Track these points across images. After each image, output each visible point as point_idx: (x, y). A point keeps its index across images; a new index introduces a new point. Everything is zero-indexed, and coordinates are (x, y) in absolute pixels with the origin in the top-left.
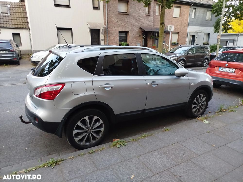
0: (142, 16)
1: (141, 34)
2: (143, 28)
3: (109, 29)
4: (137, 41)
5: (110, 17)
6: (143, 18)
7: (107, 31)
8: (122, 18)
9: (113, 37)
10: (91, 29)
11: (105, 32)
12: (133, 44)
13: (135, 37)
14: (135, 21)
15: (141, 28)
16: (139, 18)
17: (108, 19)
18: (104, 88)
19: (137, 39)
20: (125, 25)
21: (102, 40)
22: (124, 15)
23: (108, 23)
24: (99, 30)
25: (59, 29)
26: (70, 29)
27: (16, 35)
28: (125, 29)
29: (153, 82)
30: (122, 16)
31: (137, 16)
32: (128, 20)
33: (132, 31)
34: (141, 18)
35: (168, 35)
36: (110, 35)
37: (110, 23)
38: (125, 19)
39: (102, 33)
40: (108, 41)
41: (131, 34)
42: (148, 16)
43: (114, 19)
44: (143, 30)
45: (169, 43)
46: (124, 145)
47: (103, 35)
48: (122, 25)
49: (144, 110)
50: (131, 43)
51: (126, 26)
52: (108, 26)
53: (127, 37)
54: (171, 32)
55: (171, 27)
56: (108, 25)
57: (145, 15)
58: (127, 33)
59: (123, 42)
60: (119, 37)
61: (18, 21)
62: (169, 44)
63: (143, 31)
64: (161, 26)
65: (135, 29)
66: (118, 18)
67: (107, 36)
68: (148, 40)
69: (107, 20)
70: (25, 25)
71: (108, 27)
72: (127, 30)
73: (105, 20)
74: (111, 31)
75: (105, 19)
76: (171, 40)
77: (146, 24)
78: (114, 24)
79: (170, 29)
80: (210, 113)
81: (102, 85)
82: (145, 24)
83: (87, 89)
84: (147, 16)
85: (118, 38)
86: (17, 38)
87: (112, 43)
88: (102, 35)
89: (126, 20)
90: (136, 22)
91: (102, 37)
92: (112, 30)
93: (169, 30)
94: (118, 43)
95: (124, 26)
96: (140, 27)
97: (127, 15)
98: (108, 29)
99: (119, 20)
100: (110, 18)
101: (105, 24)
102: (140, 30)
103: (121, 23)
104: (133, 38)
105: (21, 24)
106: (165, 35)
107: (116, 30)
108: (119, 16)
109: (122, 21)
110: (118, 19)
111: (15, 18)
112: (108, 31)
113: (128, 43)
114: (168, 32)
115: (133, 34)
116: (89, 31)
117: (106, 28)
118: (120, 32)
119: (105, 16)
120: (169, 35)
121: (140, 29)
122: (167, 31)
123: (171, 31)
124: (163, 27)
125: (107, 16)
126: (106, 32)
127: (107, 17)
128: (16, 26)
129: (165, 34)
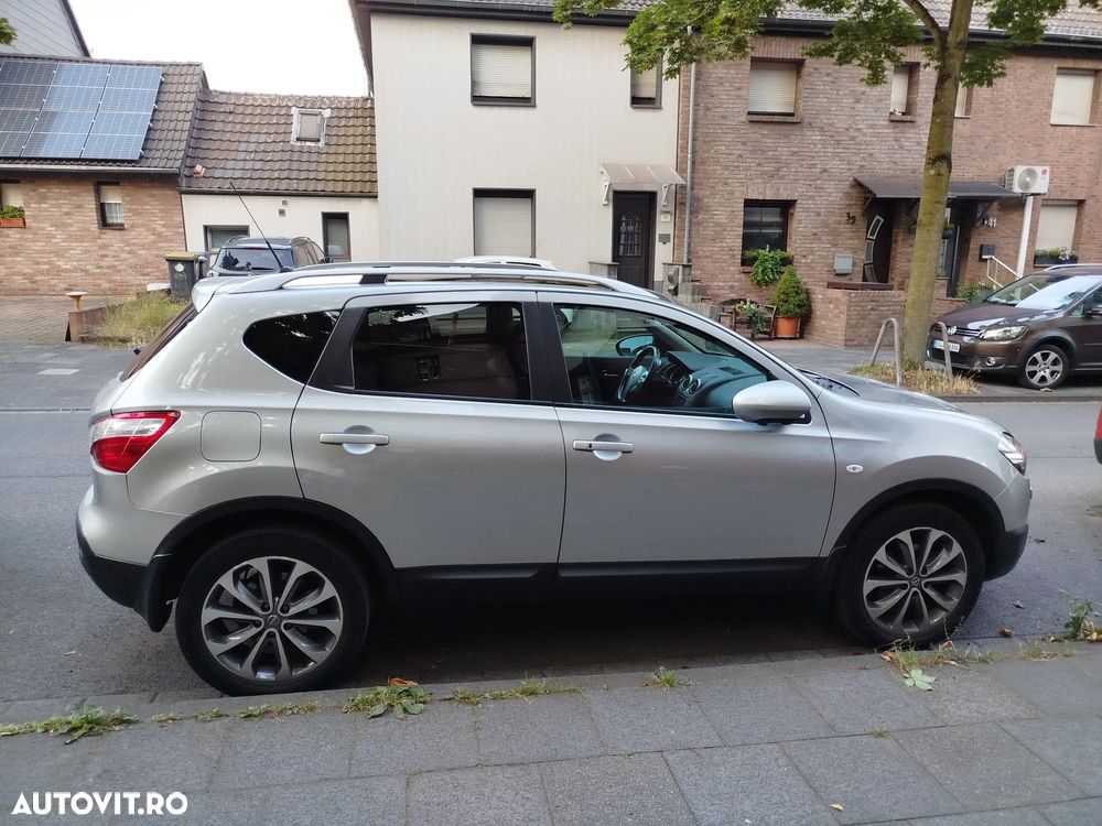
0: (872, 127)
1: (856, 211)
2: (867, 185)
3: (700, 193)
4: (835, 245)
5: (708, 139)
6: (877, 136)
7: (688, 197)
8: (765, 140)
9: (717, 225)
10: (617, 194)
11: (679, 204)
12: (813, 261)
13: (827, 226)
14: (831, 150)
15: (858, 184)
16: (853, 138)
17: (695, 148)
18: (341, 444)
19: (835, 233)
20: (778, 169)
21: (665, 238)
22: (777, 127)
23: (693, 163)
24: (651, 197)
25: (480, 194)
26: (529, 194)
27: (336, 221)
28: (778, 189)
29: (600, 438)
30: (765, 130)
31: (842, 125)
32: (795, 149)
33: (811, 198)
34: (865, 135)
35: (1014, 216)
36: (700, 217)
37: (703, 162)
38: (779, 144)
39: (665, 209)
40: (689, 245)
41: (807, 210)
42: (900, 125)
43: (724, 148)
44: (870, 192)
45: (1017, 252)
46: (405, 710)
47: (669, 218)
48: (763, 173)
49: (557, 566)
50: (804, 253)
51: (782, 178)
52: (692, 178)
53: (784, 225)
54: (1030, 200)
55: (1031, 173)
56: (692, 172)
57: (886, 123)
58: (786, 207)
59: (761, 251)
60: (746, 225)
61: (350, 167)
62: (1016, 258)
63: (869, 195)
64: (932, 172)
65: (830, 187)
66: (745, 140)
67: (687, 220)
68: (896, 241)
69: (694, 152)
70: (369, 183)
71: (693, 182)
72: (784, 195)
73: (682, 151)
74: (706, 200)
75: (682, 148)
76: (1032, 241)
77: (891, 166)
78: (726, 168)
79: (1026, 185)
80: (1005, 635)
81: (333, 430)
82: (884, 166)
83: (261, 443)
84: (895, 127)
85: (740, 231)
86: (335, 230)
87: (708, 253)
88: (662, 219)
89: (783, 150)
90: (835, 155)
91: (664, 224)
92: (713, 195)
93: (1017, 190)
94: (738, 253)
95: (772, 176)
96: (855, 180)
97: (793, 127)
98: (692, 189)
99: (750, 148)
100: (705, 142)
101: (680, 169)
102: (855, 192)
103: (759, 165)
104: (815, 230)
105: (358, 177)
106: (998, 213)
107: (732, 193)
108: (751, 131)
109: (764, 152)
110: (744, 144)
111: (341, 158)
112: (695, 199)
113: (790, 251)
114: (1013, 198)
115: (818, 214)
116: (607, 199)
117: (683, 187)
118: (749, 203)
119: (681, 135)
120: (1022, 216)
121: (852, 186)
122: (1008, 195)
123: (1033, 194)
124: (939, 174)
125: (694, 132)
126: (683, 204)
127: (694, 140)
128: (339, 187)
129: (999, 210)
